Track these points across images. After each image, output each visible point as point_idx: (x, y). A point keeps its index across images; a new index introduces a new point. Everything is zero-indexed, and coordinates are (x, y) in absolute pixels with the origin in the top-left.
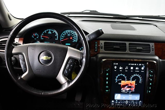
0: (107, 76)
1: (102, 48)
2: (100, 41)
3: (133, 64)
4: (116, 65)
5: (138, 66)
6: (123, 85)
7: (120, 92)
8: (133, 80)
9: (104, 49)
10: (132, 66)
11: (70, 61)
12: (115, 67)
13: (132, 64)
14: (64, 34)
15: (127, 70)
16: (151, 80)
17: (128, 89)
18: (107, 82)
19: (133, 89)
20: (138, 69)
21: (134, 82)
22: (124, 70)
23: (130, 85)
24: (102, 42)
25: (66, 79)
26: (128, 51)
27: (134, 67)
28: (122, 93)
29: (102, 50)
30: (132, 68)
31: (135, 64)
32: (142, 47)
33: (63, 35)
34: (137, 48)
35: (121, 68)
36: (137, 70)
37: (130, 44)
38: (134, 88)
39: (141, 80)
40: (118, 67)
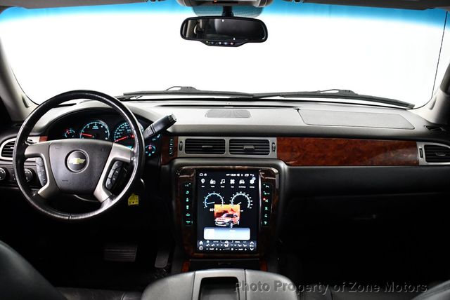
0: (188, 196)
1: (181, 149)
2: (179, 137)
3: (235, 175)
4: (204, 177)
5: (243, 178)
6: (217, 213)
7: (213, 225)
8: (235, 203)
9: (186, 151)
10: (233, 178)
11: (115, 165)
12: (203, 181)
13: (232, 175)
14: (120, 128)
15: (223, 185)
16: (267, 201)
17: (227, 220)
19: (237, 220)
20: (244, 182)
21: (238, 206)
22: (218, 185)
23: (230, 213)
24: (182, 139)
25: (108, 194)
26: (227, 153)
27: (237, 179)
28: (218, 227)
29: (182, 153)
30: (232, 182)
31: (238, 175)
32: (254, 145)
33: (118, 132)
34: (245, 147)
35: (212, 182)
36: (242, 185)
37: (231, 141)
38: (238, 218)
39: (251, 203)
40: (208, 180)
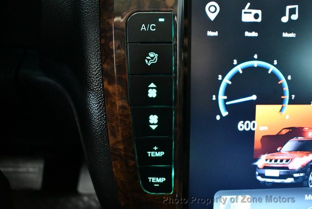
17: (300, 161)
18: (154, 119)
